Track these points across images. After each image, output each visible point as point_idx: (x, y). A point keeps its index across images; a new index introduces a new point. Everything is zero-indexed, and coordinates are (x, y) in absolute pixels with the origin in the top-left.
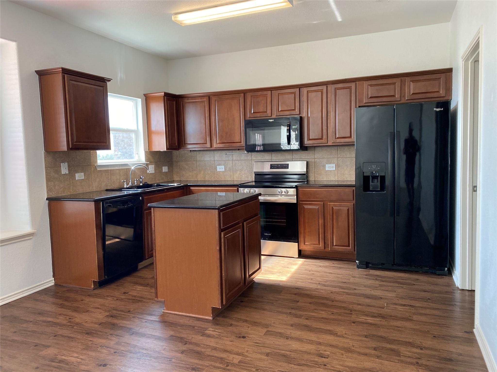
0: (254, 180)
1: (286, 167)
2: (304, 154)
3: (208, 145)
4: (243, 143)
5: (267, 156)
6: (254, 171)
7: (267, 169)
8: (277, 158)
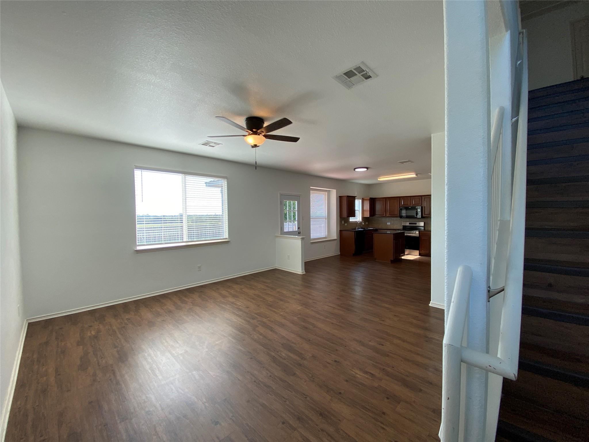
0: (402, 228)
1: (416, 224)
2: (423, 219)
3: (385, 215)
4: (398, 215)
5: (408, 220)
6: (402, 225)
7: (407, 224)
8: (412, 221)
